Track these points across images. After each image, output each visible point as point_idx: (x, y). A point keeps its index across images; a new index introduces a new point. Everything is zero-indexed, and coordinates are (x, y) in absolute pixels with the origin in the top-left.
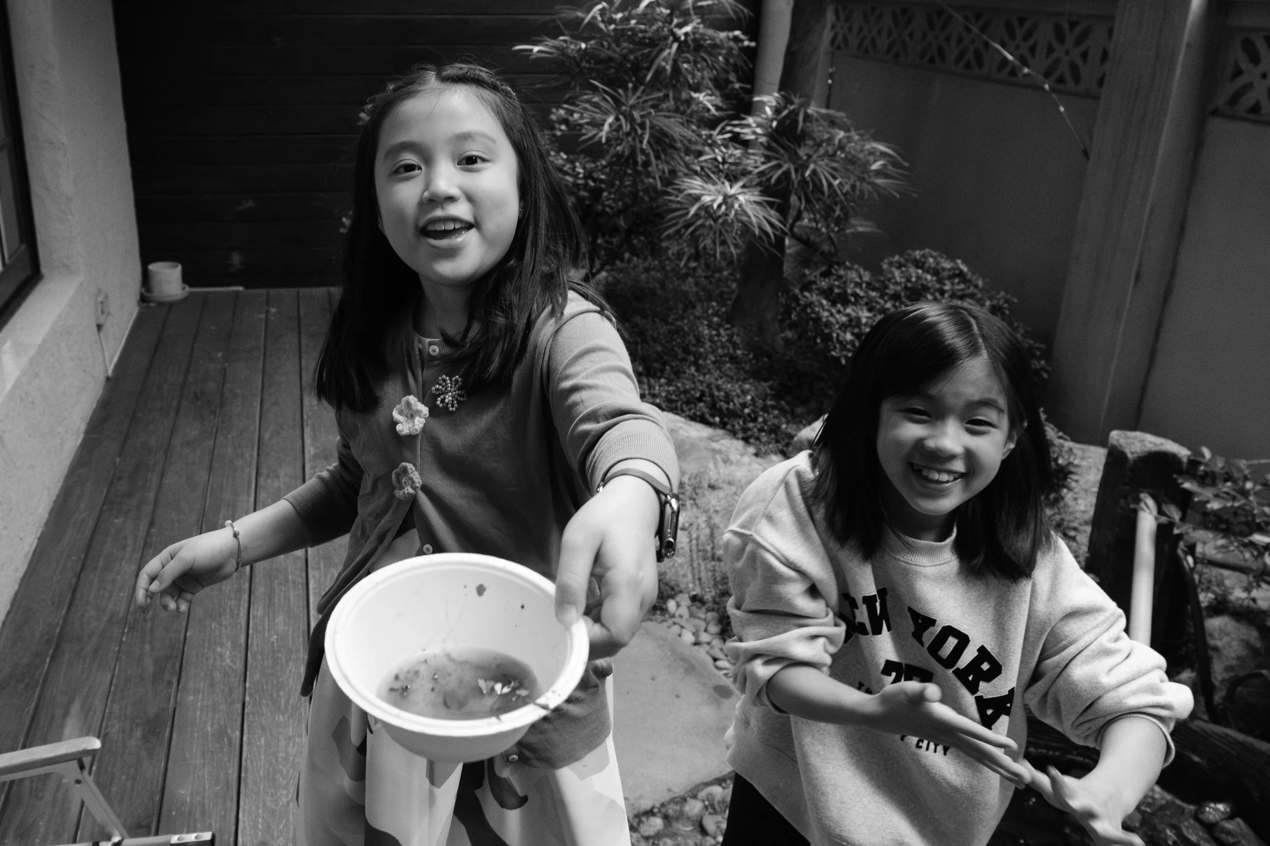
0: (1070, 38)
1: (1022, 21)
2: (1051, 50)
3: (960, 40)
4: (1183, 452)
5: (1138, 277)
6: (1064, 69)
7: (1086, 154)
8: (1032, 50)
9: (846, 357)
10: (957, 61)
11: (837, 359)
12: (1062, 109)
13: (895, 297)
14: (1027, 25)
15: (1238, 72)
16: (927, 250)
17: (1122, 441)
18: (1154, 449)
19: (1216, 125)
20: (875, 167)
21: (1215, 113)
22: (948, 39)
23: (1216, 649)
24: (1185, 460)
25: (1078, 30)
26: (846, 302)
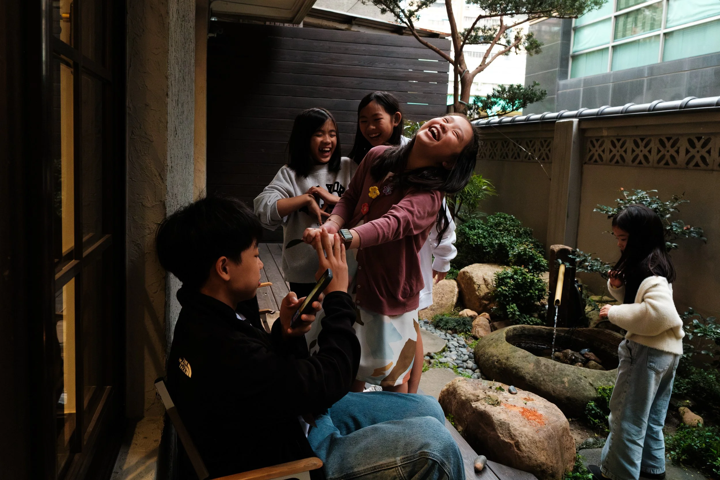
0: (545, 146)
1: (531, 141)
2: (540, 150)
3: (513, 150)
4: (570, 248)
5: (568, 217)
6: (544, 156)
7: (550, 180)
8: (534, 151)
9: (475, 244)
10: (512, 157)
11: (472, 245)
12: (542, 165)
13: (491, 227)
14: (532, 143)
15: (590, 151)
16: (502, 213)
17: (553, 248)
18: (562, 248)
19: (585, 166)
20: (484, 188)
21: (585, 163)
22: (509, 150)
23: (591, 319)
24: (571, 251)
25: (547, 143)
26: (475, 229)
